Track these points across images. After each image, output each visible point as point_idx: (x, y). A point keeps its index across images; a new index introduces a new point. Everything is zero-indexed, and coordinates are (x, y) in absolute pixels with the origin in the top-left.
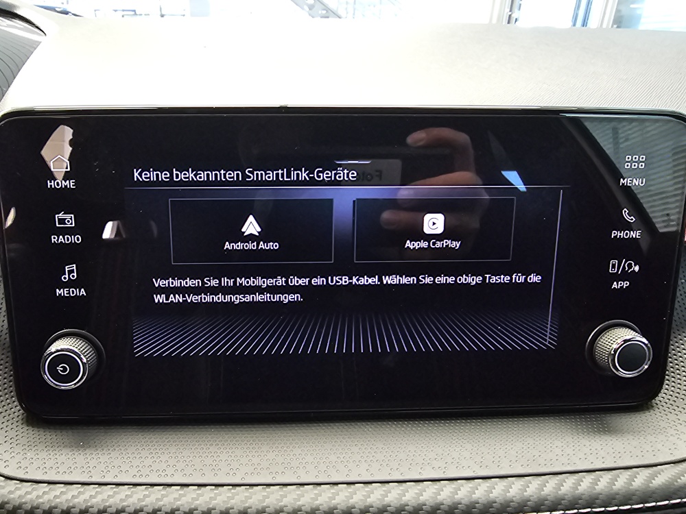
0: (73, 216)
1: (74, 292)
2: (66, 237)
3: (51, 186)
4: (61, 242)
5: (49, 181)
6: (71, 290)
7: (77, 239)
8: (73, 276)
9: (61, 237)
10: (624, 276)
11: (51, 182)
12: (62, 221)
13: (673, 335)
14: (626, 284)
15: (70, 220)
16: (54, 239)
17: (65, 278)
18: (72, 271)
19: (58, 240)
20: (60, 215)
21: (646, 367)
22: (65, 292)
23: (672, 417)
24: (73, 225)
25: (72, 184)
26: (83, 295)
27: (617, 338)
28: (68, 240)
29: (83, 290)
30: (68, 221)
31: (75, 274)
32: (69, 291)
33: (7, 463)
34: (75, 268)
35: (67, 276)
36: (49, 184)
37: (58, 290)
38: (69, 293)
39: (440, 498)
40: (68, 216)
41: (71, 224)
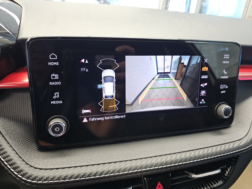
0: (58, 75)
1: (58, 102)
2: (55, 82)
3: (50, 64)
4: (53, 84)
5: (49, 63)
6: (57, 101)
7: (59, 83)
8: (58, 97)
9: (53, 83)
10: (224, 89)
11: (50, 63)
12: (54, 77)
13: (236, 105)
14: (224, 92)
15: (57, 76)
16: (51, 83)
17: (54, 97)
18: (57, 95)
19: (52, 84)
20: (53, 75)
21: (231, 115)
22: (55, 102)
23: (236, 129)
24: (58, 78)
25: (57, 64)
26: (61, 103)
27: (223, 107)
28: (56, 84)
29: (61, 101)
30: (56, 77)
31: (58, 96)
32: (56, 102)
33: (38, 164)
34: (58, 94)
35: (55, 97)
36: (49, 64)
37: (52, 102)
38: (56, 103)
39: (167, 160)
40: (56, 75)
41: (57, 78)
